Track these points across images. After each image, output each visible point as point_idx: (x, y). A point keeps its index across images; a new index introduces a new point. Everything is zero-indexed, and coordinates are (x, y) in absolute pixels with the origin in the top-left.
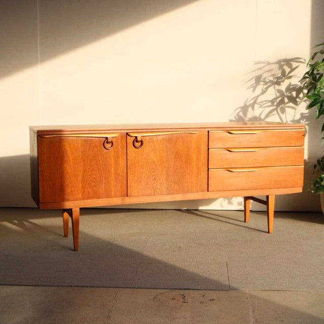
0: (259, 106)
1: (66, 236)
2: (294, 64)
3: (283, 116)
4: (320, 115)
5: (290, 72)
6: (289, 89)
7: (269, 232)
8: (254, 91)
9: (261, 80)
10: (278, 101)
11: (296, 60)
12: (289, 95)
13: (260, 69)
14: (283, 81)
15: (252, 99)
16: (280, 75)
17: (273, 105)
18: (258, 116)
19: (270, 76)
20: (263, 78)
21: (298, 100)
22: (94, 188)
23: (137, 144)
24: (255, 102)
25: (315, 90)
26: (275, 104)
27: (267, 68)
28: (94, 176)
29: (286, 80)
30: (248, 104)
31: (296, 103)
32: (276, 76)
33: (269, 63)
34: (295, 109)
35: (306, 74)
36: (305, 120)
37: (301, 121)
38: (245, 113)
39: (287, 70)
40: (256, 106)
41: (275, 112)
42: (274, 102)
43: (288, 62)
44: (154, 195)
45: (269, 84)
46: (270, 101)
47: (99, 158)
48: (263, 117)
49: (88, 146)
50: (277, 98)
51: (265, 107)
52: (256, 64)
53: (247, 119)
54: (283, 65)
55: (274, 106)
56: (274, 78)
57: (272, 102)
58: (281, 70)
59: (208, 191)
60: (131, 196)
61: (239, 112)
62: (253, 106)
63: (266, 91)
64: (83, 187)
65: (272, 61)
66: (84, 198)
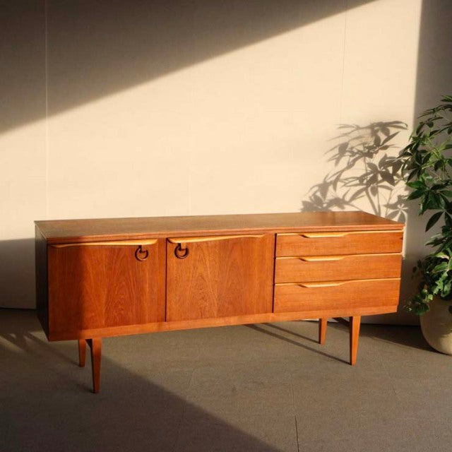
0: (343, 184)
1: (81, 365)
2: (392, 131)
3: (374, 199)
4: (424, 209)
5: (386, 141)
6: (384, 163)
7: (350, 364)
8: (337, 163)
9: (347, 149)
10: (368, 179)
11: (395, 124)
12: (384, 170)
13: (346, 134)
14: (376, 152)
15: (334, 175)
16: (372, 144)
17: (361, 183)
18: (341, 197)
19: (360, 145)
20: (349, 146)
21: (395, 178)
22: (122, 312)
23: (181, 253)
24: (337, 179)
25: (418, 176)
26: (365, 182)
27: (356, 134)
28: (122, 297)
29: (380, 151)
30: (328, 181)
31: (392, 182)
32: (367, 145)
33: (358, 128)
34: (391, 190)
35: (407, 148)
36: (403, 205)
37: (399, 206)
38: (324, 193)
39: (383, 137)
40: (339, 184)
41: (364, 193)
42: (363, 180)
43: (384, 127)
44: (202, 318)
45: (357, 156)
46: (357, 178)
47: (129, 274)
48: (347, 198)
49: (115, 257)
50: (367, 174)
51: (350, 186)
52: (340, 128)
53: (326, 201)
54: (377, 131)
55: (363, 184)
56: (365, 147)
57: (361, 179)
58: (374, 138)
59: (273, 312)
60: (170, 320)
61: (316, 192)
62: (334, 183)
63: (353, 165)
64: (108, 311)
65: (363, 124)
66: (108, 325)
